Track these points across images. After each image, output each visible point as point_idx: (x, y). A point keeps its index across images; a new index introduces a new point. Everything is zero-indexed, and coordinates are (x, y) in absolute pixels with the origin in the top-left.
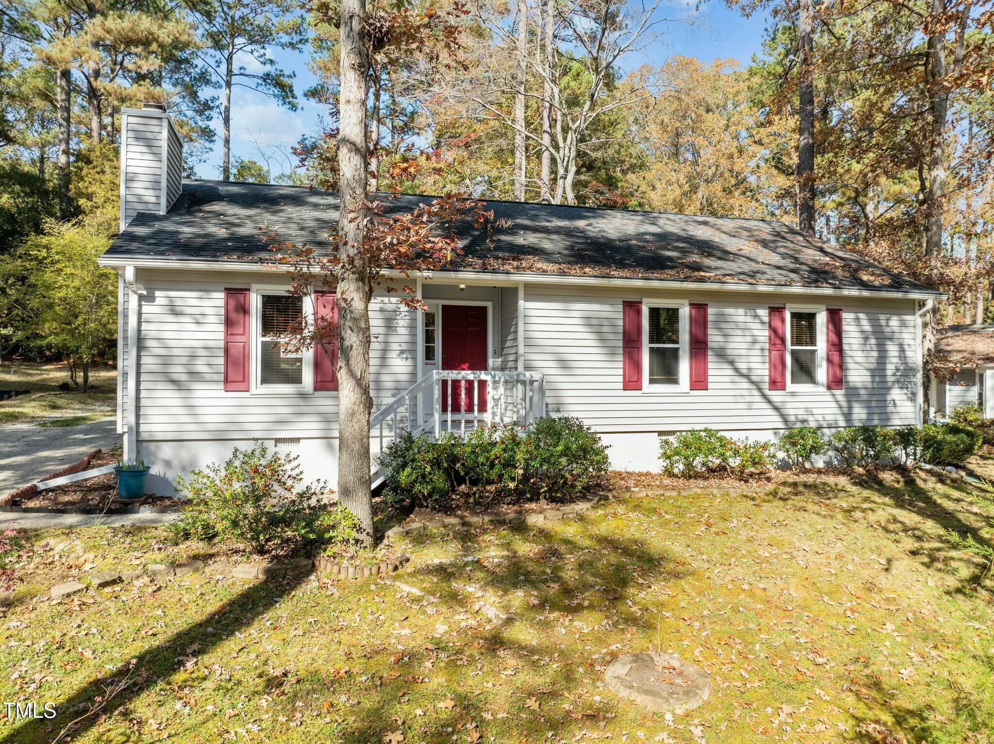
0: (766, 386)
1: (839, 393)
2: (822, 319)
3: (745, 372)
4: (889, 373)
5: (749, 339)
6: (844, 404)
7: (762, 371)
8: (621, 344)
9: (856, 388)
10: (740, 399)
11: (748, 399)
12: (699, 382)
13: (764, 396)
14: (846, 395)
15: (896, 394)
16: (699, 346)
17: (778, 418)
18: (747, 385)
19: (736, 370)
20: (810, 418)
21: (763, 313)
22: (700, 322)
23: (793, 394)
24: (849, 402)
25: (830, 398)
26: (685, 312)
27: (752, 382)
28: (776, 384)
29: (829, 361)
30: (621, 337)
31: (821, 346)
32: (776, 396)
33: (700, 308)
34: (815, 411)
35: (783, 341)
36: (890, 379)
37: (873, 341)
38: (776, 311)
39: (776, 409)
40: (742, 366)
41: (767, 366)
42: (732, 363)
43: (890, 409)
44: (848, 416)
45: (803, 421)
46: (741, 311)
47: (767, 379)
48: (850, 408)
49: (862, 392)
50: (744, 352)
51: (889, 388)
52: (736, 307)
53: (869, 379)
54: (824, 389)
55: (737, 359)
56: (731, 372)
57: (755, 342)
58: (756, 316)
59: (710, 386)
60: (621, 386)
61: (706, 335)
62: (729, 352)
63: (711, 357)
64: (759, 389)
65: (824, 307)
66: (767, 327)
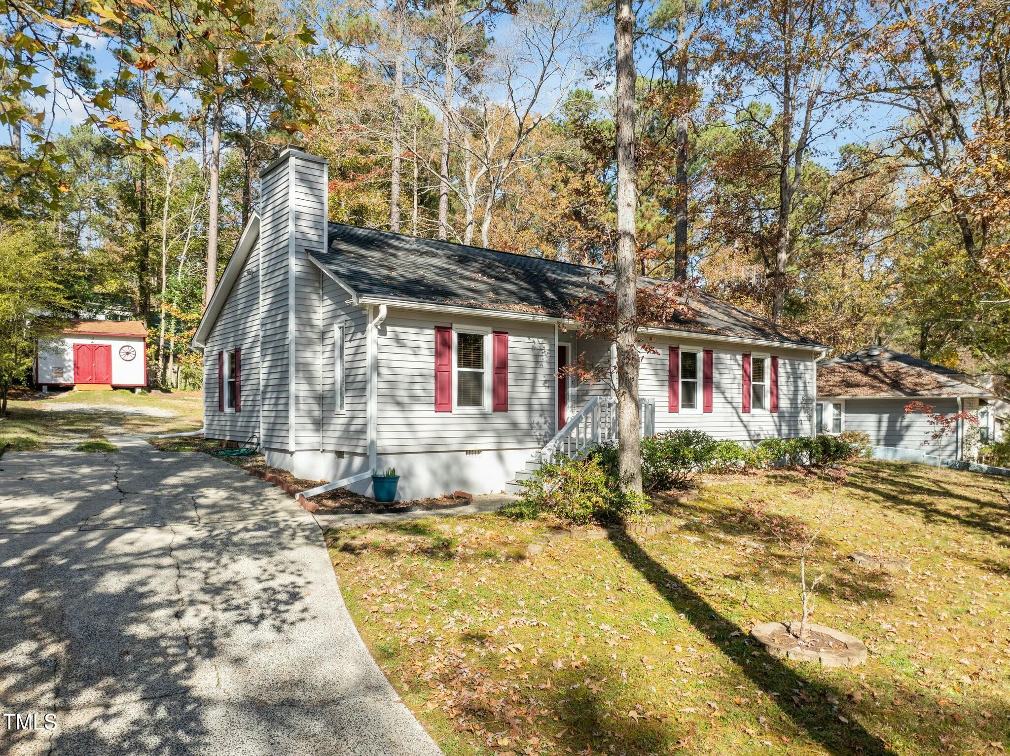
0: (740, 410)
1: (775, 415)
2: (768, 363)
3: (729, 399)
4: (799, 401)
5: (732, 376)
6: (778, 423)
7: (738, 400)
8: (667, 378)
9: (783, 412)
10: (727, 420)
11: (731, 419)
12: (708, 408)
13: (739, 417)
14: (779, 417)
15: (803, 416)
16: (708, 381)
17: (745, 433)
18: (731, 410)
19: (725, 398)
20: (761, 433)
21: (739, 358)
22: (709, 364)
23: (753, 416)
24: (780, 421)
25: (771, 419)
26: (700, 356)
27: (733, 407)
28: (746, 409)
29: (772, 393)
30: (667, 373)
31: (767, 382)
32: (745, 417)
33: (708, 353)
34: (764, 428)
35: (749, 378)
36: (800, 406)
37: (792, 379)
38: (746, 356)
39: (745, 426)
40: (728, 395)
41: (741, 396)
42: (723, 393)
43: (800, 427)
44: (779, 431)
45: (759, 435)
46: (728, 356)
47: (741, 405)
48: (780, 426)
49: (786, 415)
50: (729, 386)
51: (799, 412)
52: (726, 353)
53: (789, 406)
54: (768, 413)
55: (727, 391)
56: (723, 400)
57: (735, 379)
58: (736, 360)
59: (714, 409)
60: (667, 409)
61: (712, 373)
62: (723, 385)
63: (714, 390)
64: (737, 412)
65: (769, 355)
66: (741, 368)
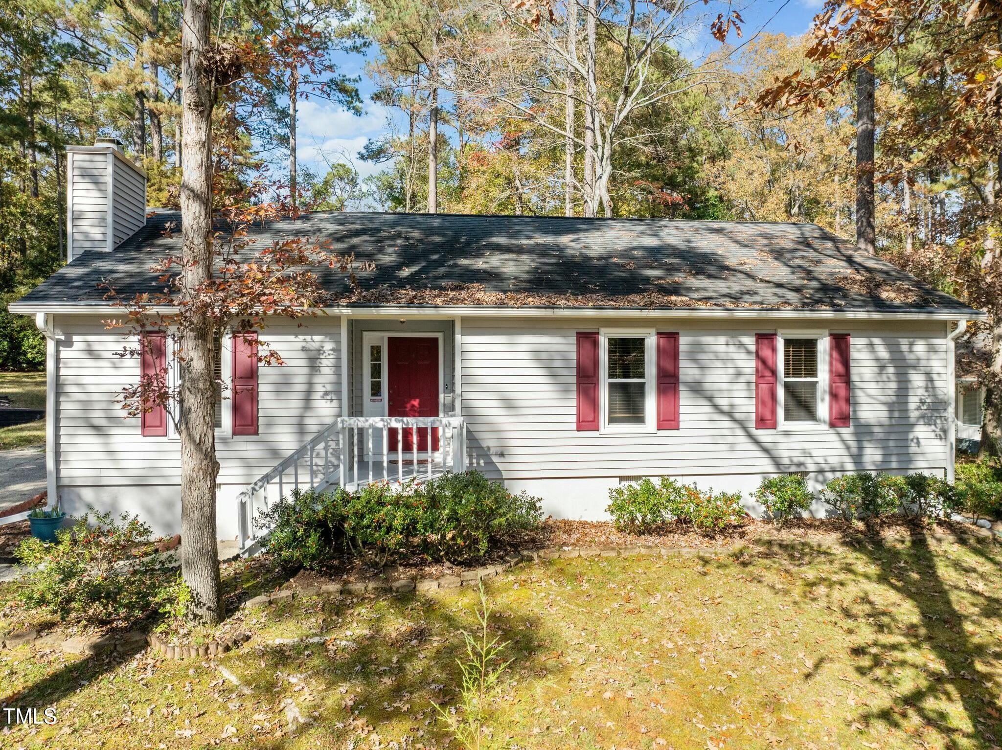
0: (752, 425)
1: (847, 432)
2: (824, 345)
3: (726, 409)
4: (912, 406)
5: (732, 371)
6: (853, 444)
7: (747, 407)
8: (574, 379)
9: (868, 426)
10: (719, 440)
11: (730, 439)
12: (669, 422)
13: (750, 435)
14: (856, 434)
15: (922, 432)
16: (669, 381)
17: (767, 461)
18: (728, 424)
19: (716, 406)
20: (808, 461)
21: (749, 341)
22: (669, 354)
23: (787, 433)
24: (859, 441)
25: (835, 438)
26: (651, 342)
27: (735, 420)
28: (765, 421)
29: (834, 396)
30: (574, 372)
31: (823, 376)
32: (765, 436)
33: (669, 337)
34: (814, 453)
35: (774, 373)
36: (914, 414)
37: (891, 370)
38: (765, 338)
39: (766, 450)
40: (723, 402)
41: (754, 401)
42: (710, 399)
43: (913, 449)
44: (857, 458)
45: (800, 464)
46: (722, 340)
47: (753, 416)
48: (861, 448)
49: (876, 429)
50: (724, 386)
51: (913, 425)
52: (716, 335)
53: (885, 414)
54: (826, 427)
55: (716, 394)
56: (708, 409)
57: (739, 375)
58: (741, 345)
59: (682, 425)
60: (574, 426)
61: (676, 367)
62: (707, 386)
63: (683, 393)
64: (745, 428)
65: (827, 332)
66: (754, 357)
